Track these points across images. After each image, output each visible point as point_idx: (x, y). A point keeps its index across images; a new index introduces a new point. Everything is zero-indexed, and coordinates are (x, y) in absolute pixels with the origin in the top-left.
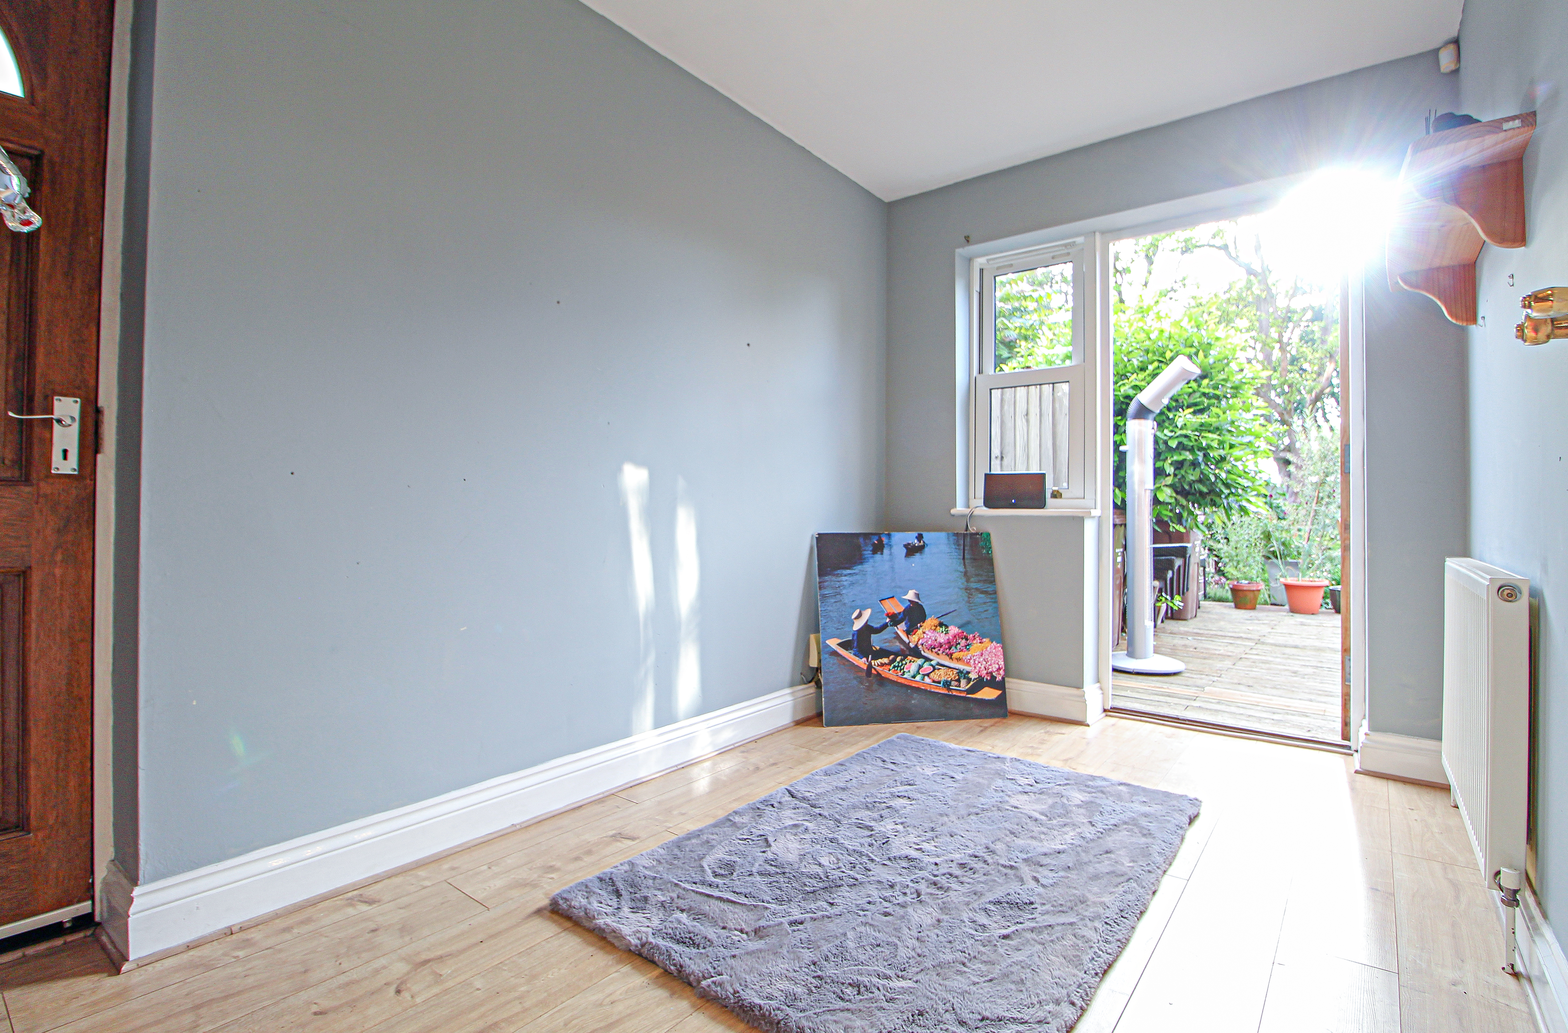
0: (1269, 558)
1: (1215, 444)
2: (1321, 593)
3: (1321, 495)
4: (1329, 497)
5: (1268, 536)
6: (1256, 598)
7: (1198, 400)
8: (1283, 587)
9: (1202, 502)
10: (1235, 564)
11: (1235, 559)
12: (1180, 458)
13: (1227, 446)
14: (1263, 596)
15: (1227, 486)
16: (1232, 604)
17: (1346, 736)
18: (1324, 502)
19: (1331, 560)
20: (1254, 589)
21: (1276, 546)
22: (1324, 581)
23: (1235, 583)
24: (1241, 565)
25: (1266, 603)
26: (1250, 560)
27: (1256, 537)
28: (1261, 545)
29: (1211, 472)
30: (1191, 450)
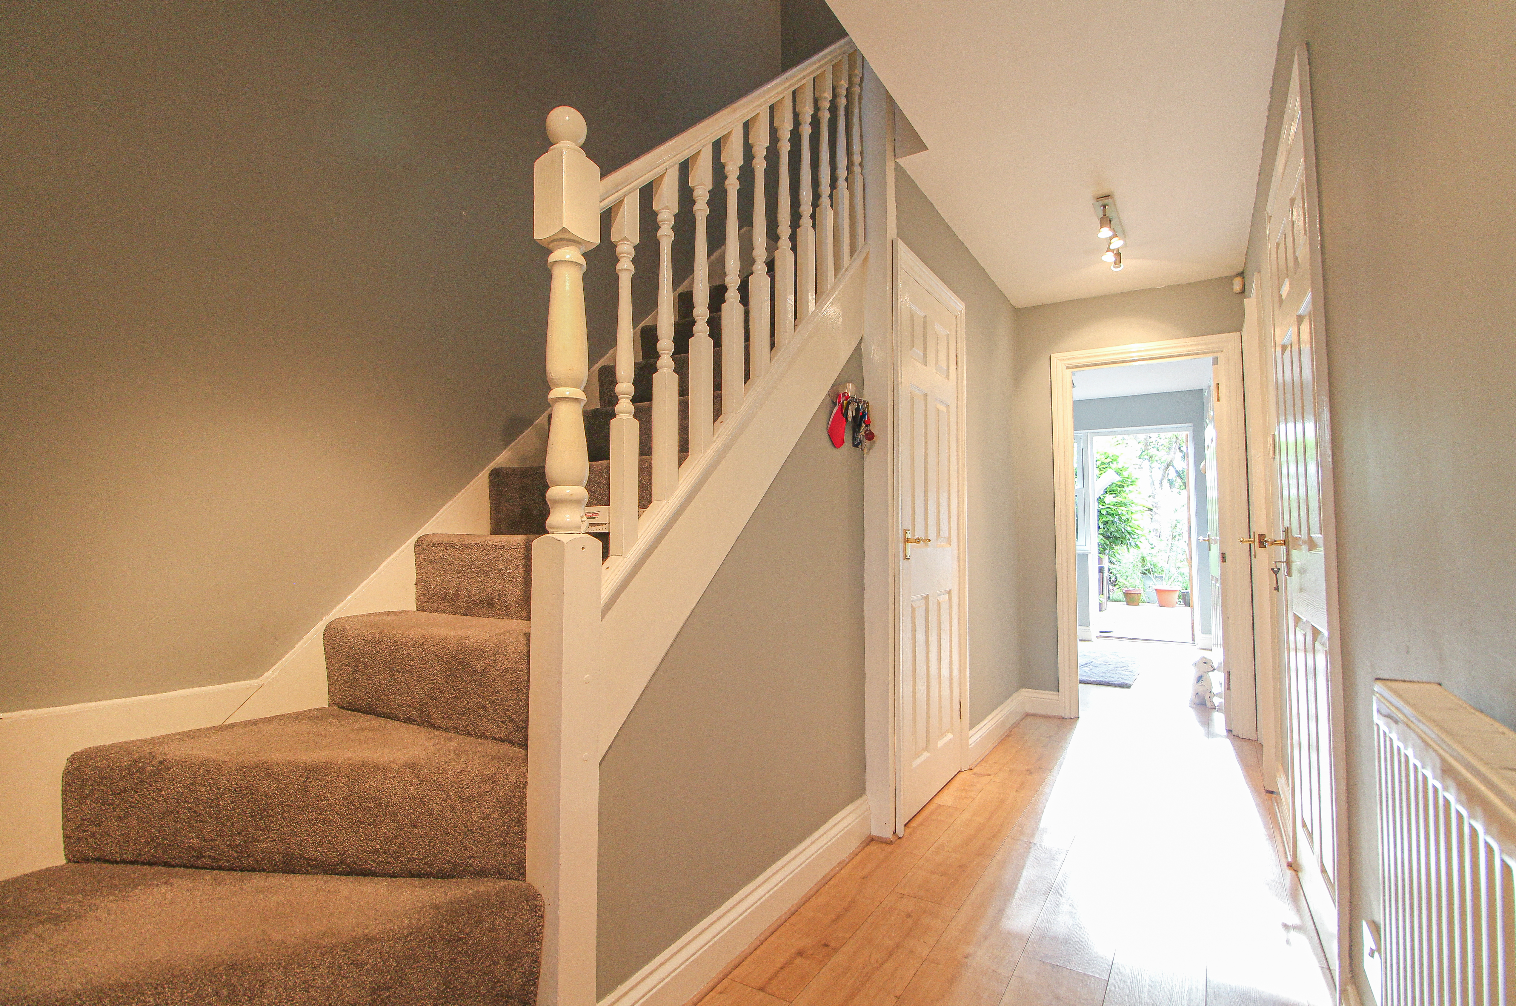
0: (1146, 574)
1: (1124, 512)
2: (1176, 596)
3: (1174, 534)
4: (1179, 535)
5: (1143, 560)
6: (1139, 598)
7: (1115, 488)
8: (1155, 591)
9: (1117, 542)
10: (1125, 578)
11: (1125, 574)
12: (1107, 520)
13: (1130, 513)
14: (1143, 597)
15: (1129, 533)
16: (1125, 603)
17: (1193, 640)
18: (1176, 539)
19: (1182, 574)
20: (1138, 592)
21: (1148, 566)
22: (1178, 587)
23: (1126, 589)
24: (1128, 579)
25: (1144, 602)
26: (1134, 576)
27: (1137, 560)
28: (1140, 565)
29: (1122, 526)
30: (1112, 515)
